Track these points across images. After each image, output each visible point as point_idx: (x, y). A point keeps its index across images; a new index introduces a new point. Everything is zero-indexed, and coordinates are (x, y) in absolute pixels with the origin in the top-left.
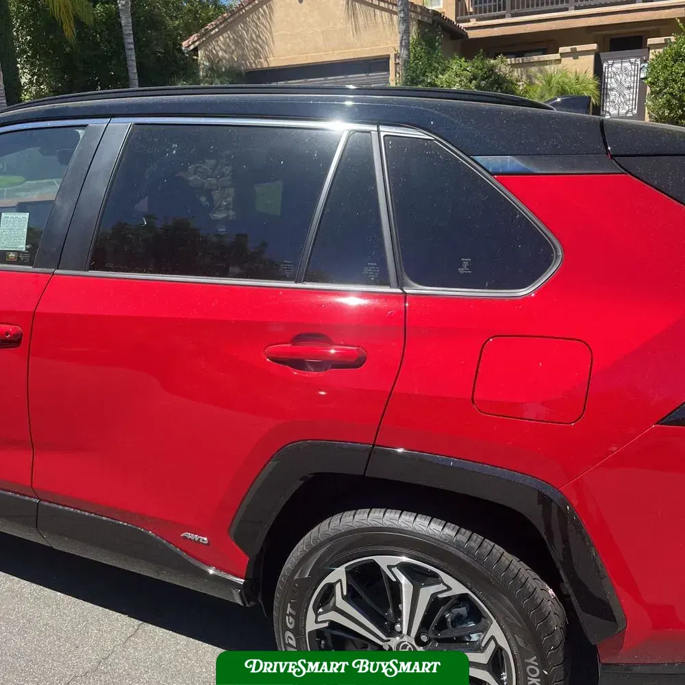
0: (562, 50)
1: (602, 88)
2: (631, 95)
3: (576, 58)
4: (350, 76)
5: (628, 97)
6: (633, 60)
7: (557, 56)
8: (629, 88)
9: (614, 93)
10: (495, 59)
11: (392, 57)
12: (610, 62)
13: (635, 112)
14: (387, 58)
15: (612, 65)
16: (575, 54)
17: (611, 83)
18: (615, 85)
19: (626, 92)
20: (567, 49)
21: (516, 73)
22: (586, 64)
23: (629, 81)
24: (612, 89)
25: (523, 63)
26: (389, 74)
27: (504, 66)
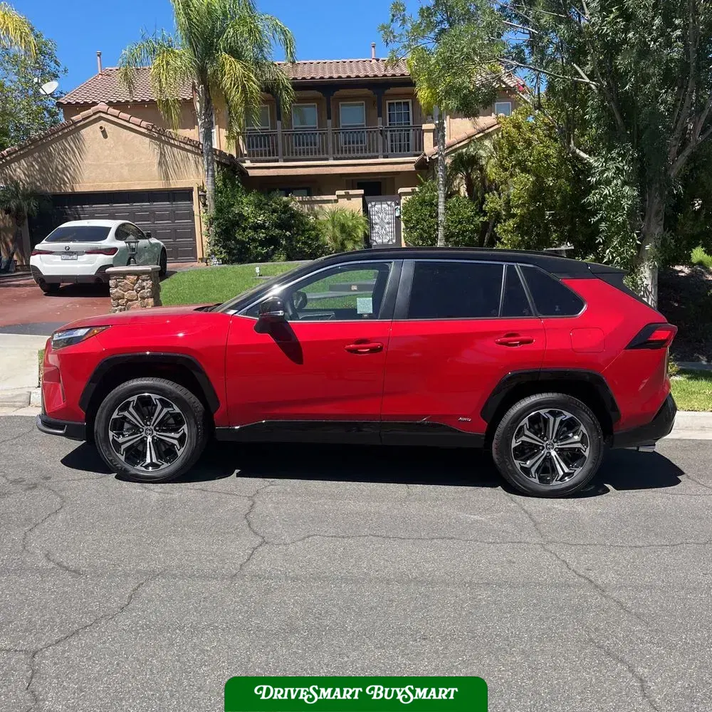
0: (338, 193)
1: (370, 224)
2: (390, 228)
3: (349, 199)
4: (155, 203)
5: (388, 229)
6: (389, 203)
7: (335, 197)
8: (388, 223)
9: (377, 226)
10: (287, 196)
11: (195, 189)
12: (373, 203)
13: (394, 241)
14: (191, 190)
15: (375, 206)
16: (349, 197)
17: (375, 219)
18: (378, 221)
19: (387, 226)
20: (342, 192)
21: (306, 209)
22: (357, 204)
23: (388, 218)
24: (376, 224)
25: (308, 201)
26: (193, 203)
27: (296, 203)
